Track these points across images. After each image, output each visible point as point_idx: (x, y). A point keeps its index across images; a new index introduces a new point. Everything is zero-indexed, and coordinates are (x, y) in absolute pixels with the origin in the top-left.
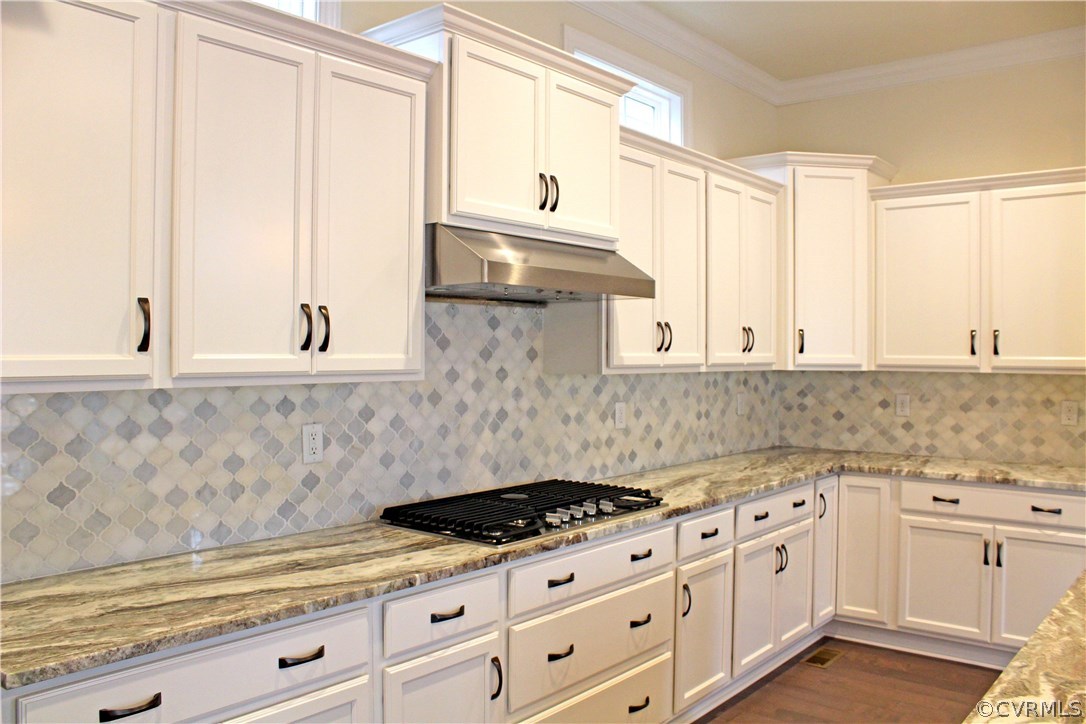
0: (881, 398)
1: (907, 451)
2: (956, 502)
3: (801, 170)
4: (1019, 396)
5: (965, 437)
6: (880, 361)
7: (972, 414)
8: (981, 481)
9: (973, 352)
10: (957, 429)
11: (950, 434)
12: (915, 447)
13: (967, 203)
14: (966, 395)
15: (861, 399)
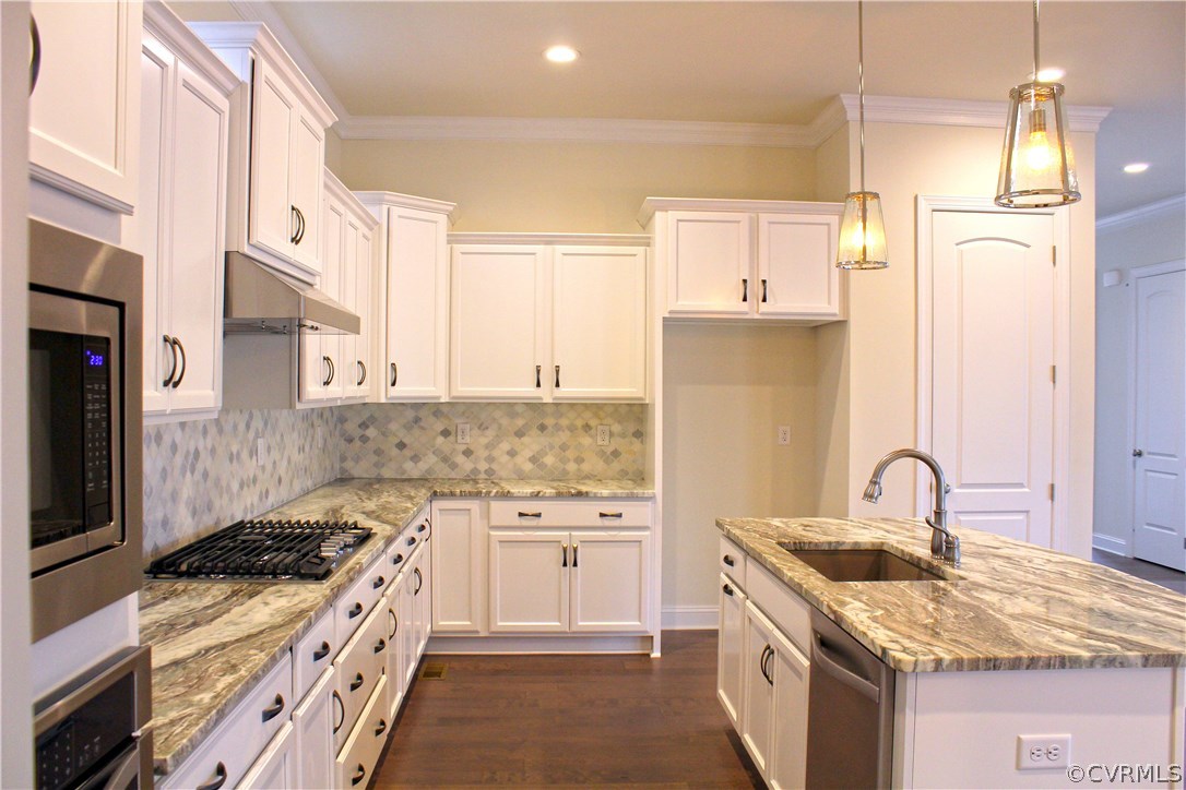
0: (442, 428)
1: (468, 476)
2: (539, 515)
3: (396, 211)
4: (564, 422)
5: (519, 459)
6: (454, 394)
7: (525, 439)
8: (559, 496)
9: (538, 385)
10: (512, 453)
11: (506, 458)
12: (475, 471)
13: (534, 254)
14: (520, 422)
15: (422, 428)
